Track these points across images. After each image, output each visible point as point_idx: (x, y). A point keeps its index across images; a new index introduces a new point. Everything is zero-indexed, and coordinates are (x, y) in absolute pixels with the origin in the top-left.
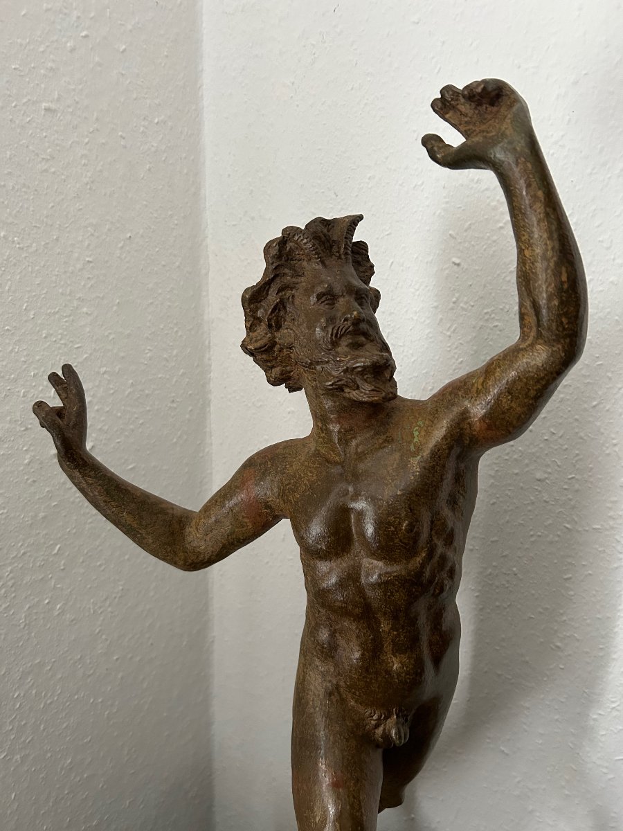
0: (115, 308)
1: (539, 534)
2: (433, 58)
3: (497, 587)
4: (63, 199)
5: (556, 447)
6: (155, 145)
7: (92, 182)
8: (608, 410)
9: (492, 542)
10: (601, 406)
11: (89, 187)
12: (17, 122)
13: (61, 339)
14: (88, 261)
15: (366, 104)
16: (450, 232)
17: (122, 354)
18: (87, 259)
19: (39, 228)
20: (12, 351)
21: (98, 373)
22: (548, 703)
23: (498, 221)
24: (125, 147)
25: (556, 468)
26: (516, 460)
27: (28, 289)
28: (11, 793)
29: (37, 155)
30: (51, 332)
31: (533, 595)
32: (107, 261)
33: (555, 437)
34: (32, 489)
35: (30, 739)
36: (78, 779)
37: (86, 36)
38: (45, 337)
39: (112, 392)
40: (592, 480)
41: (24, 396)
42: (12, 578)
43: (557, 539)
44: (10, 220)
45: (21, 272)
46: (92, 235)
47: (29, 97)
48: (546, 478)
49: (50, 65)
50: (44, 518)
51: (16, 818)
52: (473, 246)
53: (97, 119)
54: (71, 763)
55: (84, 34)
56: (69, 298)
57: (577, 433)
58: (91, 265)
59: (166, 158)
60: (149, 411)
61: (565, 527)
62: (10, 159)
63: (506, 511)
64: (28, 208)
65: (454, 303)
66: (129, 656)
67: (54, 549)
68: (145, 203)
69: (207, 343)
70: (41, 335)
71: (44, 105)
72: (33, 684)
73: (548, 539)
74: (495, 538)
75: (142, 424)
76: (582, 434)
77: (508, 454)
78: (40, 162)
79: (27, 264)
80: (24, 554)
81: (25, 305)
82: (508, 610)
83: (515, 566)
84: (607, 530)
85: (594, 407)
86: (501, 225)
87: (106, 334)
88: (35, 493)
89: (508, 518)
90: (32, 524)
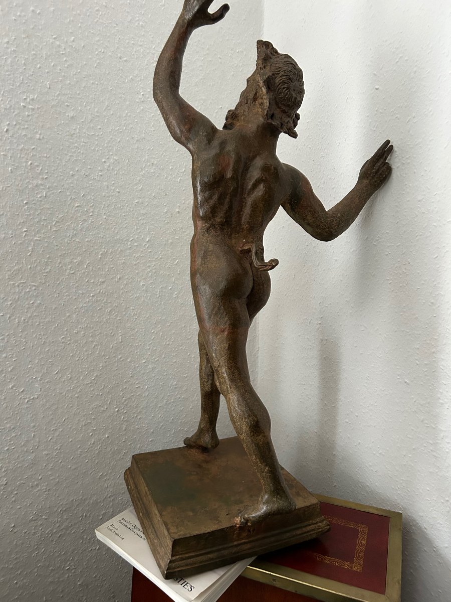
1: (421, 234)
7: (204, 79)
11: (202, 81)
16: (374, 73)
20: (162, 154)
22: (428, 342)
23: (396, 59)
24: (221, 63)
25: (428, 191)
31: (419, 273)
34: (167, 226)
35: (157, 359)
36: (179, 396)
40: (446, 192)
41: (166, 178)
42: (155, 269)
43: (430, 234)
46: (202, 104)
48: (423, 199)
50: (172, 243)
51: (146, 401)
52: (385, 76)
57: (437, 166)
61: (433, 225)
63: (404, 226)
65: (377, 111)
67: (175, 261)
72: (161, 329)
73: (425, 236)
74: (399, 244)
76: (439, 166)
80: (161, 258)
82: (406, 287)
83: (409, 258)
86: (397, 60)
88: (168, 229)
89: (405, 229)
90: (166, 244)
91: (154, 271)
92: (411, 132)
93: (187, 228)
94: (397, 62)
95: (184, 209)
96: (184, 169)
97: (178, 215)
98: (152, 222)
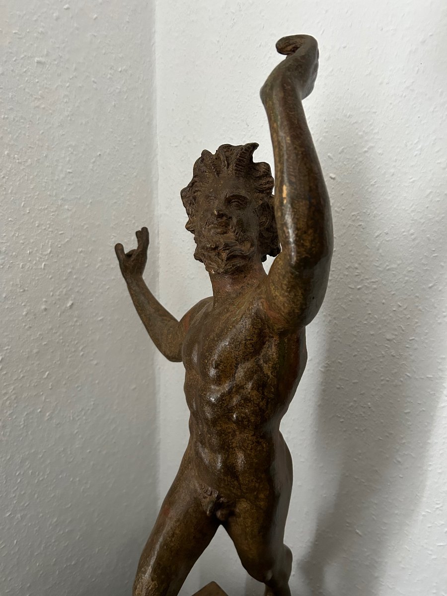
0: (88, 206)
1: (388, 379)
2: (318, 23)
3: (357, 416)
4: (50, 127)
5: (401, 316)
6: (119, 87)
7: (72, 115)
8: (440, 291)
9: (354, 383)
10: (435, 287)
11: (69, 118)
12: (17, 72)
13: (49, 228)
14: (69, 172)
15: (270, 57)
16: (329, 154)
17: (93, 239)
18: (68, 171)
19: (33, 148)
20: (13, 236)
21: (76, 252)
23: (364, 147)
24: (96, 89)
25: (401, 331)
26: (372, 324)
27: (25, 192)
28: (14, 540)
29: (31, 95)
30: (42, 222)
31: (382, 423)
32: (83, 172)
33: (401, 309)
34: (29, 333)
35: (27, 504)
36: (62, 532)
37: (68, 9)
38: (38, 226)
39: (86, 265)
40: (427, 341)
41: (22, 268)
42: (14, 394)
43: (400, 383)
44: (12, 142)
45: (20, 180)
46: (72, 153)
47: (25, 54)
48: (394, 339)
49: (41, 30)
50: (37, 353)
51: (17, 557)
52: (345, 165)
53: (76, 69)
54: (56, 521)
55: (66, 6)
56: (54, 198)
57: (417, 306)
58: (71, 175)
59: (127, 97)
60: (114, 279)
61: (406, 375)
62: (12, 98)
63: (364, 362)
64: (25, 134)
66: (99, 450)
67: (45, 374)
68: (111, 130)
69: (156, 231)
70: (35, 224)
71: (36, 59)
72: (30, 467)
73: (394, 383)
74: (357, 381)
75: (108, 288)
76: (420, 307)
77: (366, 320)
78: (34, 101)
79: (24, 174)
80: (23, 377)
81: (23, 203)
82: (364, 433)
83: (369, 402)
84: (437, 379)
85: (430, 288)
86: (366, 149)
87: (82, 224)
88: (30, 335)
89: (365, 366)
90: (28, 357)
91: (13, 397)
92: (381, 251)
93: (59, 327)
94: (366, 152)
95: (54, 302)
96: (50, 250)
97: (45, 313)
98: (6, 334)
